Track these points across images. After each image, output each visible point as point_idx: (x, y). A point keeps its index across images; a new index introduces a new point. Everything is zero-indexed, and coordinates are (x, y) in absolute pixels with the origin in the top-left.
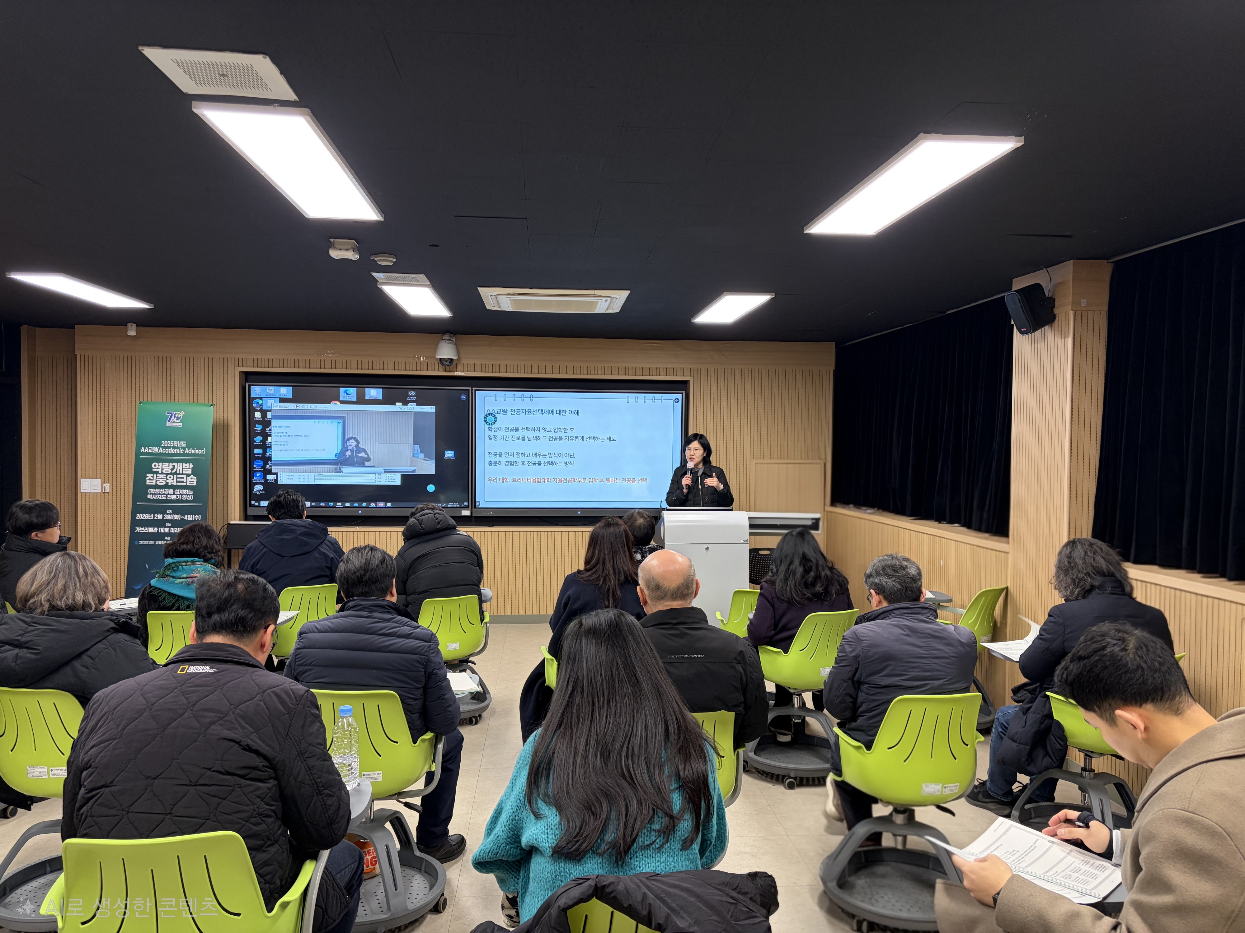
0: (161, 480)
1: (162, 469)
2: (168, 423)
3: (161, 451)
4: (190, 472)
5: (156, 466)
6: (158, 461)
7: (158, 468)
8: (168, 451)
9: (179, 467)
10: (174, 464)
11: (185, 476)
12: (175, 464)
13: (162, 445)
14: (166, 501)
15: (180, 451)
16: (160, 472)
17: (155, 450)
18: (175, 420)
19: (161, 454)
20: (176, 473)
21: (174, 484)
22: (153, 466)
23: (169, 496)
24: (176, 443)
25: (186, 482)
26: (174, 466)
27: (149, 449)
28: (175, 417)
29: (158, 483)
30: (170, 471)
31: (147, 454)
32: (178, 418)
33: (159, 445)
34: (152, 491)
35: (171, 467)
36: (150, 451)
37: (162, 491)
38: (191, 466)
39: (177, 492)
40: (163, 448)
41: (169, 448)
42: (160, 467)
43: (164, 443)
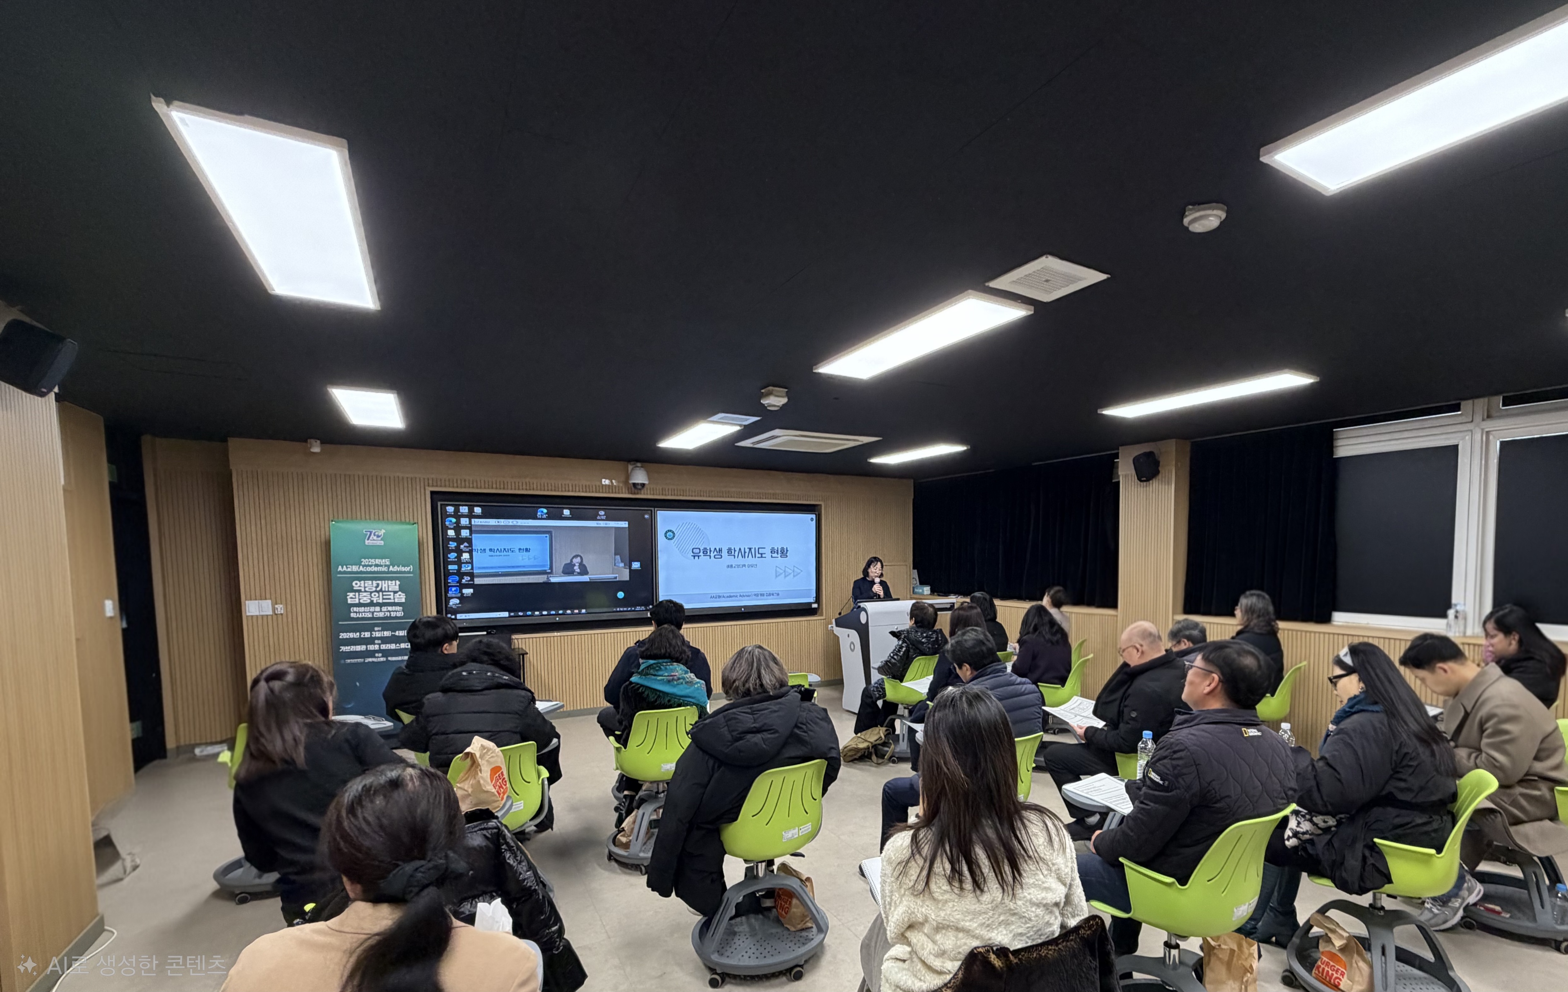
0: (365, 599)
1: (365, 587)
2: (367, 542)
3: (361, 569)
4: (397, 588)
5: (356, 585)
6: (360, 579)
7: (360, 586)
8: (369, 569)
9: (384, 585)
10: (378, 582)
11: (392, 594)
12: (380, 582)
13: (363, 563)
14: (373, 618)
15: (385, 569)
16: (363, 590)
17: (355, 568)
18: (375, 538)
19: (361, 572)
20: (381, 590)
21: (381, 601)
22: (354, 584)
23: (375, 613)
24: (378, 561)
25: (394, 599)
26: (378, 585)
27: (347, 568)
28: (374, 535)
29: (361, 601)
30: (374, 589)
31: (345, 572)
32: (378, 536)
33: (359, 564)
34: (355, 609)
35: (375, 585)
36: (349, 570)
37: (367, 609)
38: (398, 583)
39: (384, 609)
40: (363, 566)
41: (371, 566)
42: (362, 585)
43: (365, 561)
